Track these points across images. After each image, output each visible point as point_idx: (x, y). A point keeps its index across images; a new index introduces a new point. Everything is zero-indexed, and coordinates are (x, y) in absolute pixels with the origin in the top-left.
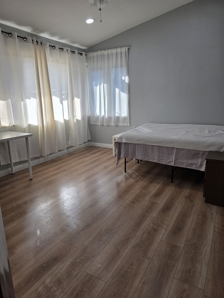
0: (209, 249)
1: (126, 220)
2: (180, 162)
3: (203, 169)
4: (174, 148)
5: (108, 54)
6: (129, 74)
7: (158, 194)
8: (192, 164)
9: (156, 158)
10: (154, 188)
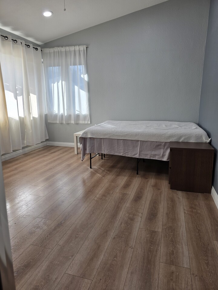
0: (184, 229)
1: (101, 213)
2: (144, 154)
3: (165, 159)
4: (138, 141)
5: (66, 51)
6: (88, 72)
7: (127, 186)
8: (155, 155)
9: (122, 151)
10: (122, 180)
